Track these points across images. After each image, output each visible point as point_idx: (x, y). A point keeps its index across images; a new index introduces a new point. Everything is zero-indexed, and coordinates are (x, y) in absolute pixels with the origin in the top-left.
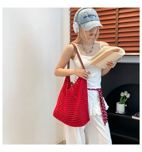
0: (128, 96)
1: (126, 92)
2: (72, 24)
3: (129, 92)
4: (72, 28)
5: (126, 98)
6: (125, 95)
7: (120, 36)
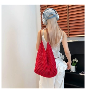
0: (77, 61)
1: (76, 59)
2: (42, 20)
3: (77, 59)
4: (42, 22)
5: (76, 62)
6: (75, 60)
7: (70, 25)
